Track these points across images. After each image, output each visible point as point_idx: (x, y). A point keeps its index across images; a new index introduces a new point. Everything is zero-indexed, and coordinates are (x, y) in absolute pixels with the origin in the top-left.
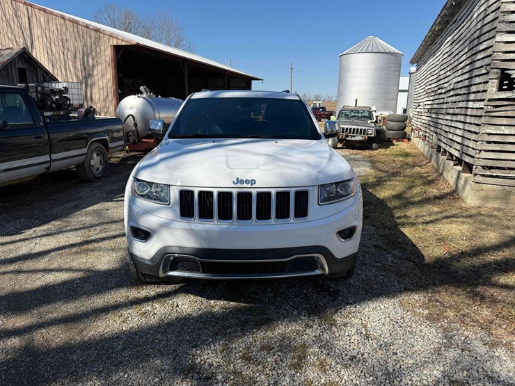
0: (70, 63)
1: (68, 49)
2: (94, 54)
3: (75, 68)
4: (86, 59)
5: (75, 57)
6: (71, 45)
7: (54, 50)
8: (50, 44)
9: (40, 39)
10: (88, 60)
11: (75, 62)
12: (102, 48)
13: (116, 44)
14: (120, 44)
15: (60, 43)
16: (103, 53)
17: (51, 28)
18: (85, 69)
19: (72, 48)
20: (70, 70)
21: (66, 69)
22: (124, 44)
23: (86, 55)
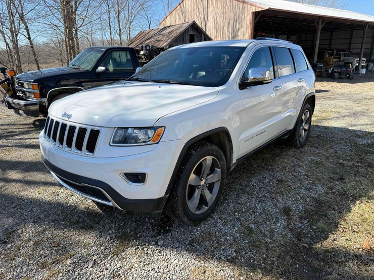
0: (226, 28)
1: (226, 19)
2: (240, 20)
3: (228, 31)
4: (235, 24)
5: (229, 24)
6: (227, 16)
7: (218, 20)
8: (217, 17)
9: (212, 14)
10: (236, 25)
11: (228, 28)
12: (246, 15)
13: (254, 11)
14: (257, 10)
15: (222, 15)
16: (246, 19)
17: (218, 5)
18: (234, 31)
19: (228, 18)
20: (225, 33)
21: (223, 33)
22: (260, 10)
23: (235, 21)
